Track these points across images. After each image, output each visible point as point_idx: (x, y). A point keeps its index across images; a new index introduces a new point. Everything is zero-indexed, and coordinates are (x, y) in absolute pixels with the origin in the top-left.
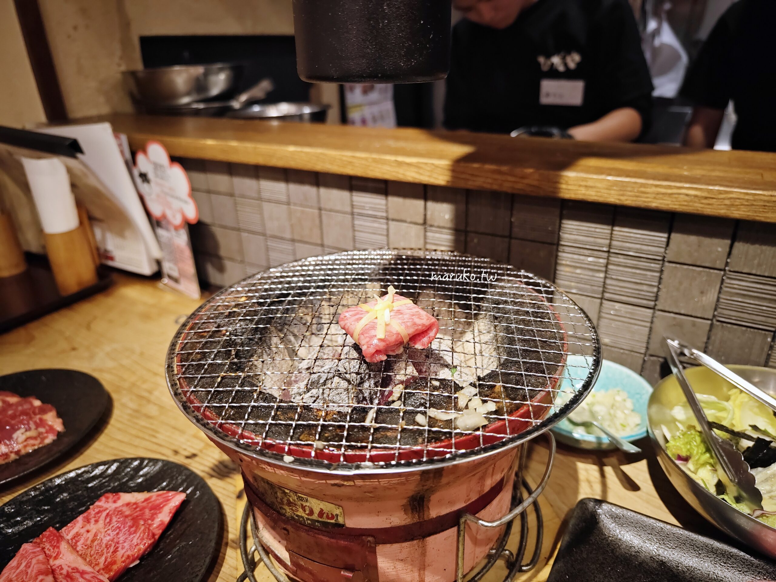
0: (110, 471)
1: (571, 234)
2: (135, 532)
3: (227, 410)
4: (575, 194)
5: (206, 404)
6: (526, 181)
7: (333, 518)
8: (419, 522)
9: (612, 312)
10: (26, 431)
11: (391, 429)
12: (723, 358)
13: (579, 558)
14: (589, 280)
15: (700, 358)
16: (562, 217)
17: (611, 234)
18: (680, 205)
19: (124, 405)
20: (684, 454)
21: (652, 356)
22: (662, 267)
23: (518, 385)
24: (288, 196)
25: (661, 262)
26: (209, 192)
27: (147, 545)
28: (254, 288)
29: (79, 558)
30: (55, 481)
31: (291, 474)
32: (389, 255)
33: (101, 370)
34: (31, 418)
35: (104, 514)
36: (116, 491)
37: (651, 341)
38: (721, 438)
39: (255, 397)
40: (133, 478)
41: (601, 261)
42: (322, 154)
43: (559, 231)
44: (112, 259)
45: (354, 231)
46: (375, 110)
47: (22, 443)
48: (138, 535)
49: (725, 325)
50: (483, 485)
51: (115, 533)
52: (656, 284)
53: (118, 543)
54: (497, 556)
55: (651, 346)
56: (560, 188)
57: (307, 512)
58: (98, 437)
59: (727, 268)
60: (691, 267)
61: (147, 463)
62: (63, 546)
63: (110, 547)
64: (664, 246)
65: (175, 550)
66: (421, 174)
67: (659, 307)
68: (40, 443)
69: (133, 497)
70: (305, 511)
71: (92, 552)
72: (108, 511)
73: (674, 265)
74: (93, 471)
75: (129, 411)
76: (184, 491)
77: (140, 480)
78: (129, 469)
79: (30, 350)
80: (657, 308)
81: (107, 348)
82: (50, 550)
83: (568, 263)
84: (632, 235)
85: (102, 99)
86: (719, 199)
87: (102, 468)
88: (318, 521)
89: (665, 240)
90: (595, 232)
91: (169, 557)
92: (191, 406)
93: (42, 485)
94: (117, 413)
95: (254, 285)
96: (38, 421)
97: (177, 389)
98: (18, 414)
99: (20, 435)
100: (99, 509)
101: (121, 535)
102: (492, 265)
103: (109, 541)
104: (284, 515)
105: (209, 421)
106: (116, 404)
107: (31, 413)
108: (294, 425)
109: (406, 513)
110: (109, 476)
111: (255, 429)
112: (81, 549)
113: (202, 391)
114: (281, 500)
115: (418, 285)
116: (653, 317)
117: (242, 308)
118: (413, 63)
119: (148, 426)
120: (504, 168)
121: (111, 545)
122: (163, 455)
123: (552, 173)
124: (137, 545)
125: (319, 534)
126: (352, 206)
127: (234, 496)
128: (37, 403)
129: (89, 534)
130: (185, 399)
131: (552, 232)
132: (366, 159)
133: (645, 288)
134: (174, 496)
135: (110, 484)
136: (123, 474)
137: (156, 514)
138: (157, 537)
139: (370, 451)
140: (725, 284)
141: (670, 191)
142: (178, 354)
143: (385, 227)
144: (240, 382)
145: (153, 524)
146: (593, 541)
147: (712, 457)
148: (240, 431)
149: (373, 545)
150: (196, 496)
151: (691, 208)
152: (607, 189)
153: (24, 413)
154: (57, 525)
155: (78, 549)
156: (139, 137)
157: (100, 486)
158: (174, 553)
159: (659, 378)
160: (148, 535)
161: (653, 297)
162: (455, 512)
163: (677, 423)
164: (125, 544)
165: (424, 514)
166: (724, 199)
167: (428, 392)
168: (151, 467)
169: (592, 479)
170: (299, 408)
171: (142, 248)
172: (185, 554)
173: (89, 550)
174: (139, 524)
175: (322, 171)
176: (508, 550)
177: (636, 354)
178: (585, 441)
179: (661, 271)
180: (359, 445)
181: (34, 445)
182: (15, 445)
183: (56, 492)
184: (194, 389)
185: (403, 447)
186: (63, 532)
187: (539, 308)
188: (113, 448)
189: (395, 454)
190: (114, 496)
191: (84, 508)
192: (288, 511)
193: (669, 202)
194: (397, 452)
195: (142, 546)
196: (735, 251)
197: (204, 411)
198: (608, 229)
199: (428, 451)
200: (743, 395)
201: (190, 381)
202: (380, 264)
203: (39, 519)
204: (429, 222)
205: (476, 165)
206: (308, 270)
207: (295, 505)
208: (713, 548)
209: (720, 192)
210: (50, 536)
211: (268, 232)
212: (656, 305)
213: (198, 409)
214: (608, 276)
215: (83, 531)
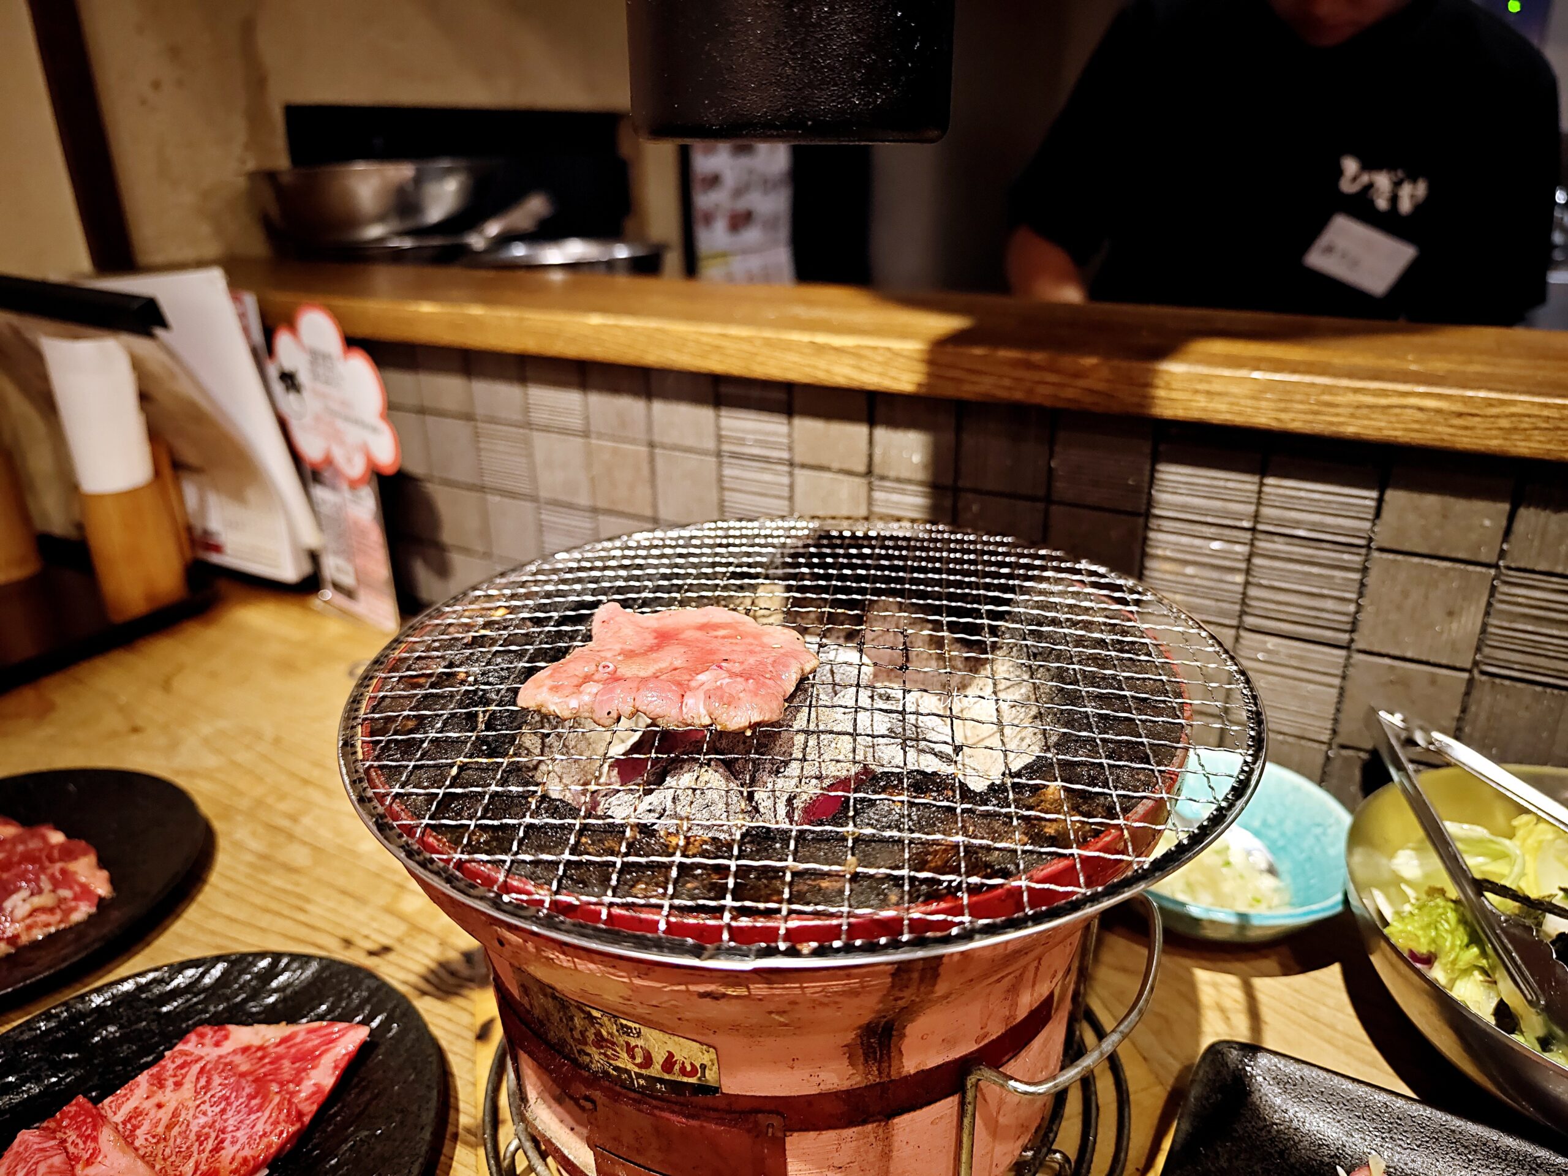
0: (207, 980)
1: (1175, 493)
2: (260, 1108)
3: (473, 833)
4: (1185, 409)
5: (426, 821)
6: (1081, 383)
7: (693, 1072)
8: (879, 1083)
9: (1260, 656)
10: (32, 894)
11: (828, 874)
12: (1494, 751)
13: (1213, 1169)
14: (1212, 588)
15: (1449, 751)
16: (1157, 458)
17: (1260, 492)
18: (1406, 430)
19: (239, 845)
20: (1423, 949)
21: (1343, 747)
22: (1366, 561)
23: (1095, 785)
24: (587, 418)
25: (1363, 551)
26: (422, 411)
27: (285, 1135)
28: (522, 591)
29: (140, 1163)
30: (92, 1001)
31: (612, 970)
32: (803, 529)
33: (191, 774)
34: (43, 869)
35: (196, 1068)
36: (219, 1021)
37: (1341, 716)
38: (1503, 914)
39: (533, 807)
40: (255, 994)
41: (1238, 548)
42: (657, 330)
43: (1151, 487)
44: (217, 549)
45: (722, 489)
46: (754, 263)
47: (23, 919)
48: (267, 1113)
49: (1498, 681)
50: (1014, 1005)
51: (217, 1109)
52: (1354, 596)
53: (223, 1131)
54: (1037, 1163)
55: (1342, 728)
56: (1153, 398)
57: (638, 1060)
58: (183, 911)
59: (1501, 563)
60: (1426, 561)
61: (288, 965)
62: (106, 1136)
63: (206, 1139)
64: (1370, 517)
65: (345, 1147)
66: (863, 370)
67: (1360, 644)
68: (61, 921)
69: (257, 1034)
70: (633, 1057)
71: (168, 1151)
72: (202, 1063)
73: (1391, 556)
74: (172, 980)
75: (249, 858)
76: (365, 1022)
77: (271, 1000)
78: (248, 977)
79: (46, 731)
80: (1354, 646)
81: (206, 729)
82: (76, 1145)
83: (1169, 553)
84: (1302, 494)
85: (205, 229)
86: (1486, 416)
87: (190, 972)
88: (661, 1081)
89: (1373, 503)
90: (1226, 488)
91: (333, 1162)
92: (395, 824)
93: (63, 1009)
94: (223, 860)
95: (523, 584)
96: (58, 875)
97: (365, 789)
98: (15, 859)
99: (20, 903)
100: (184, 1058)
101: (230, 1114)
102: (1019, 550)
103: (203, 1127)
104: (587, 1067)
105: (434, 856)
106: (222, 843)
107: (44, 858)
108: (619, 865)
109: (852, 1064)
110: (205, 989)
111: (533, 873)
112: (144, 1143)
113: (417, 795)
114: (582, 1033)
115: (868, 586)
116: (1345, 666)
117: (499, 629)
118: (879, 101)
119: (289, 887)
120: (1038, 357)
121: (207, 1137)
122: (320, 947)
123: (1137, 366)
124: (265, 1134)
125: (662, 1109)
126: (719, 438)
127: (471, 1036)
128: (57, 838)
129: (163, 1110)
130: (381, 809)
131: (1137, 489)
132: (749, 340)
133: (1330, 604)
134: (343, 1033)
135: (207, 1007)
136: (236, 986)
137: (305, 1070)
138: (307, 1119)
139: (786, 920)
140: (1498, 596)
141: (1383, 401)
142: (365, 720)
143: (786, 480)
144: (499, 777)
145: (299, 1091)
146: (1241, 1132)
147: (1484, 954)
148: (501, 878)
149: (780, 1134)
150: (391, 1034)
151: (1429, 436)
152: (1253, 398)
153: (29, 857)
154: (94, 1094)
155: (137, 1143)
156: (280, 298)
157: (185, 1013)
158: (343, 1154)
159: (1360, 795)
160: (289, 1114)
161: (1348, 623)
162: (956, 1061)
163: (1404, 886)
164: (238, 1134)
165: (890, 1066)
166: (1497, 417)
167: (905, 798)
168: (294, 971)
169: (1228, 1004)
170: (628, 830)
171: (281, 527)
172: (369, 1155)
173: (162, 1145)
174: (269, 1091)
175: (657, 366)
176: (1060, 1152)
177: (1310, 744)
178: (1212, 922)
179: (1365, 570)
180: (761, 906)
181: (48, 925)
182: (7, 924)
183: (93, 1022)
184: (402, 791)
185: (859, 911)
186: (107, 1108)
187: (1124, 633)
188: (213, 933)
189: (840, 925)
190: (215, 1032)
191: (151, 1058)
192: (597, 1059)
193: (1383, 424)
194: (844, 921)
195: (275, 1139)
196: (1519, 526)
197: (423, 833)
198: (1254, 483)
199: (910, 920)
200: (1542, 826)
201: (391, 774)
202: (784, 545)
203: (54, 1080)
204: (877, 470)
205: (978, 351)
206: (636, 557)
207: (614, 1044)
208: (1498, 1148)
209: (1490, 403)
210: (77, 1114)
211: (543, 494)
212: (1352, 640)
213: (410, 830)
214: (1251, 579)
215: (148, 1105)
